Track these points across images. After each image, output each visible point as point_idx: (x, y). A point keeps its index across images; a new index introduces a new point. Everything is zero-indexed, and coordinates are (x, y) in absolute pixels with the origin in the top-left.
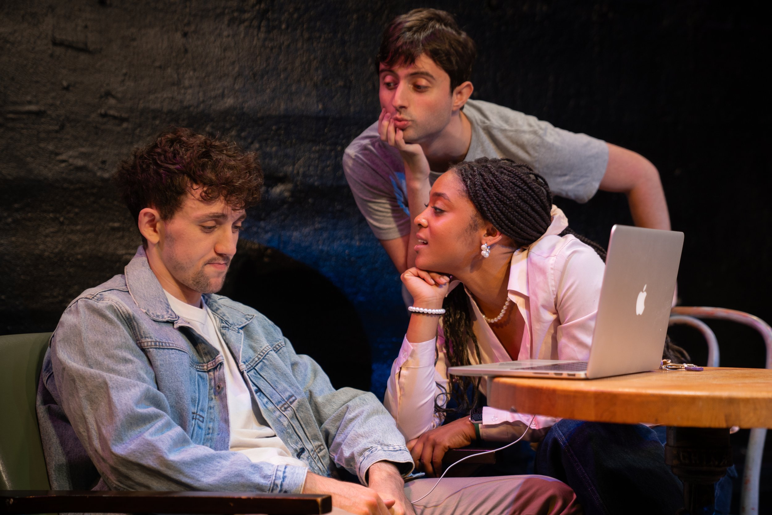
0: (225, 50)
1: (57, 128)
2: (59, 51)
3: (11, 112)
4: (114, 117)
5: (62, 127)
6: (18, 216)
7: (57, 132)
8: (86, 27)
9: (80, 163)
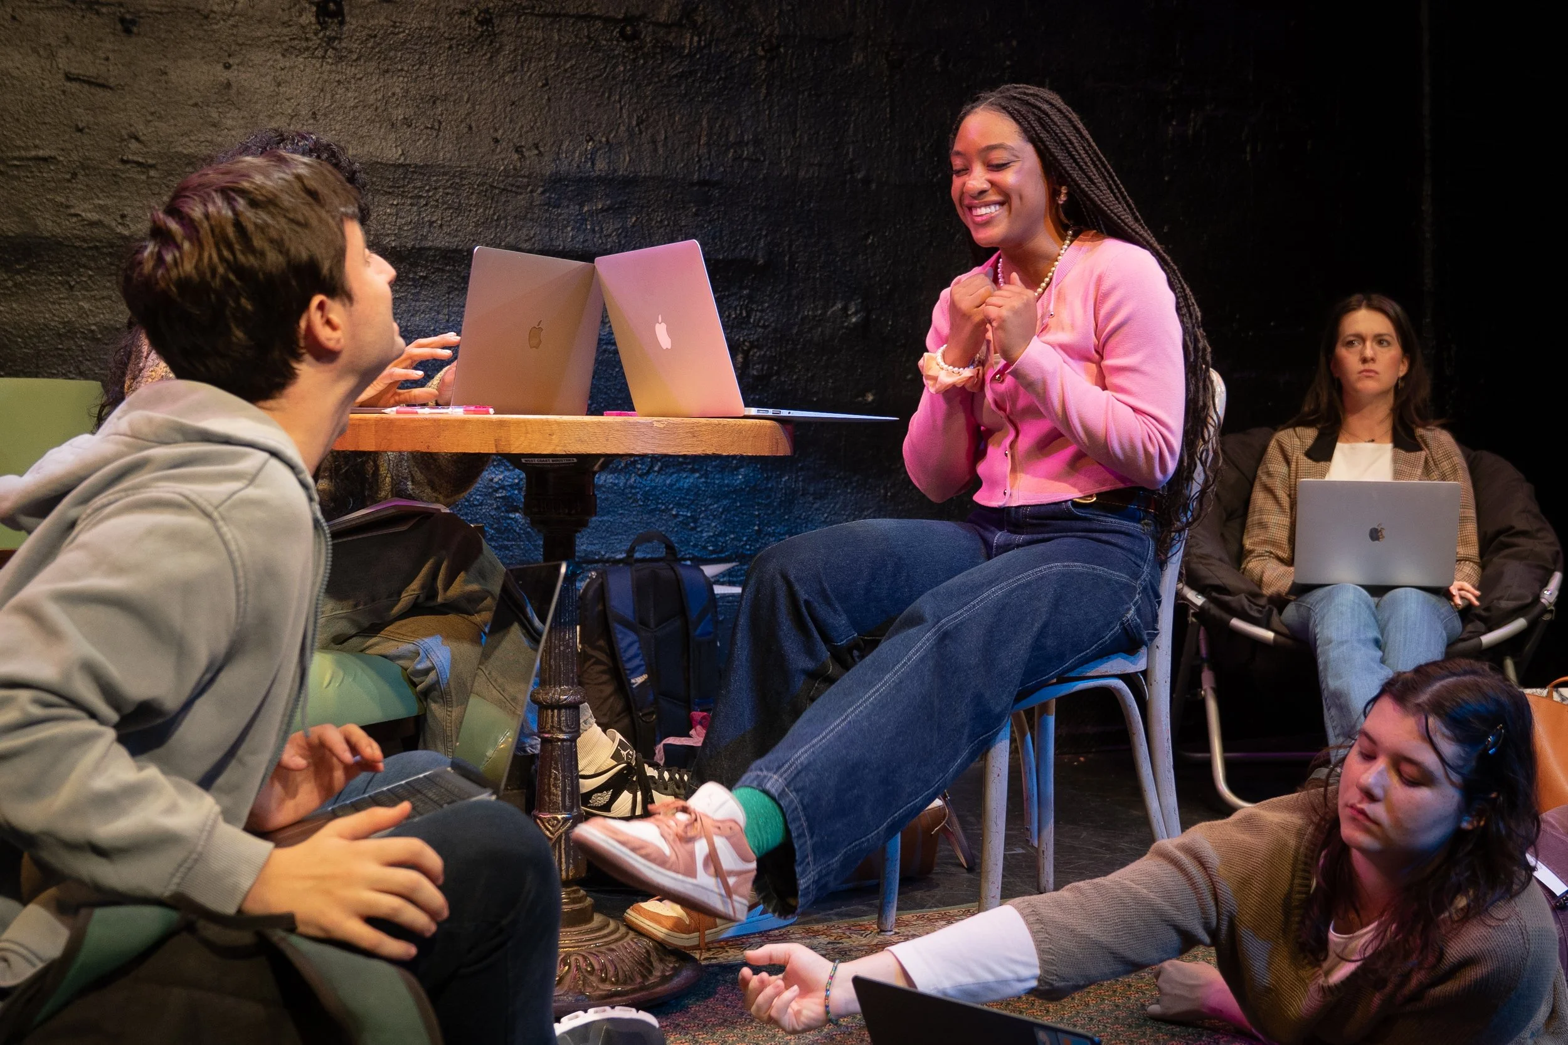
0: (279, 85)
1: (68, 176)
2: (74, 87)
3: (15, 158)
4: (139, 164)
5: (74, 175)
6: (19, 278)
7: (69, 181)
8: (107, 59)
9: (94, 216)
